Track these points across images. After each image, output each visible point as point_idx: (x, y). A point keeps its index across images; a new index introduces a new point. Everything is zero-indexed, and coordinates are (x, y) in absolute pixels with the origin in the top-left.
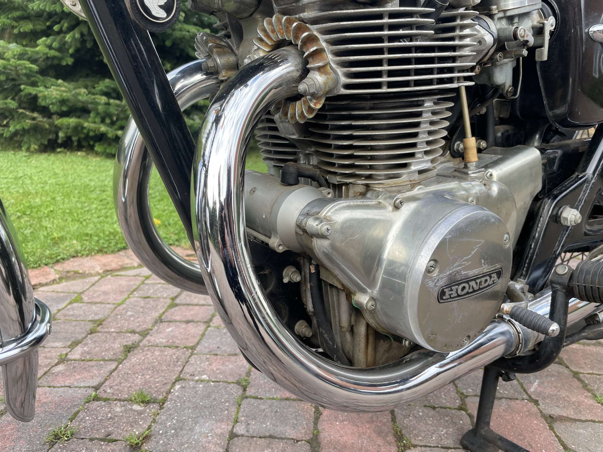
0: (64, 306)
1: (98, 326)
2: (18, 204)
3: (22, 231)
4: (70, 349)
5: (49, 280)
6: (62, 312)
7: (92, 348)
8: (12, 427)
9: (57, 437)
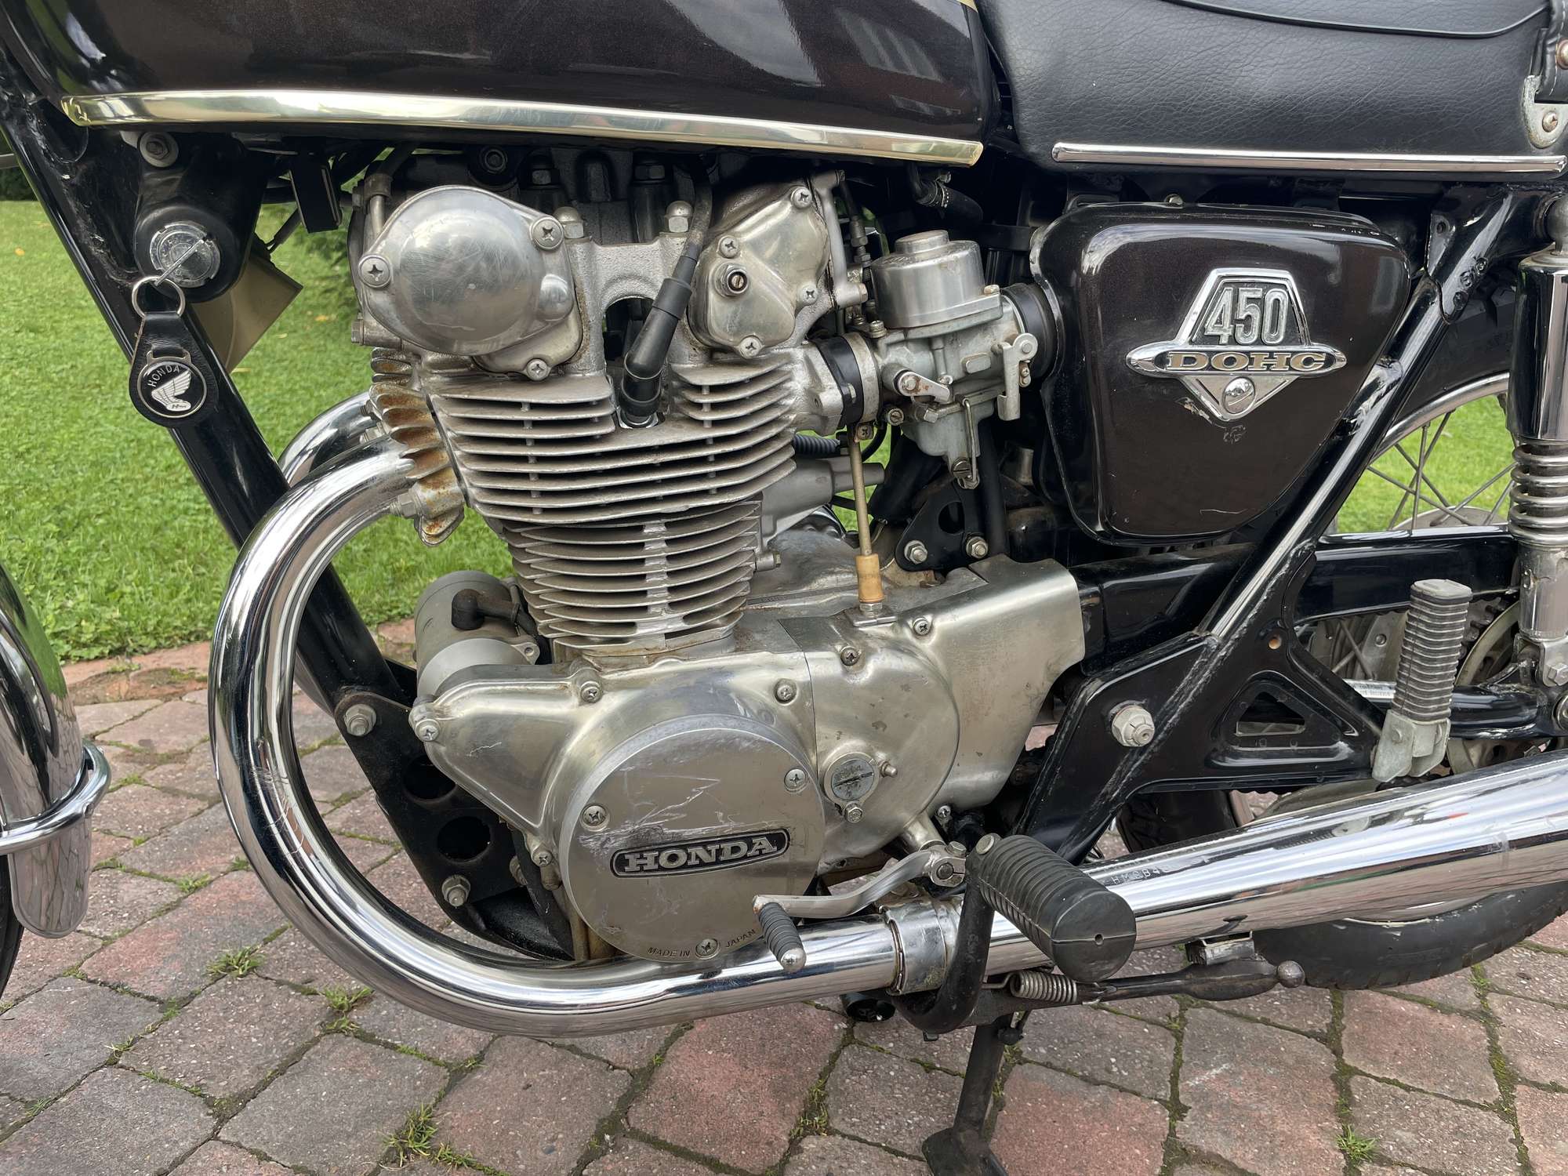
8: (172, 935)
9: (228, 968)
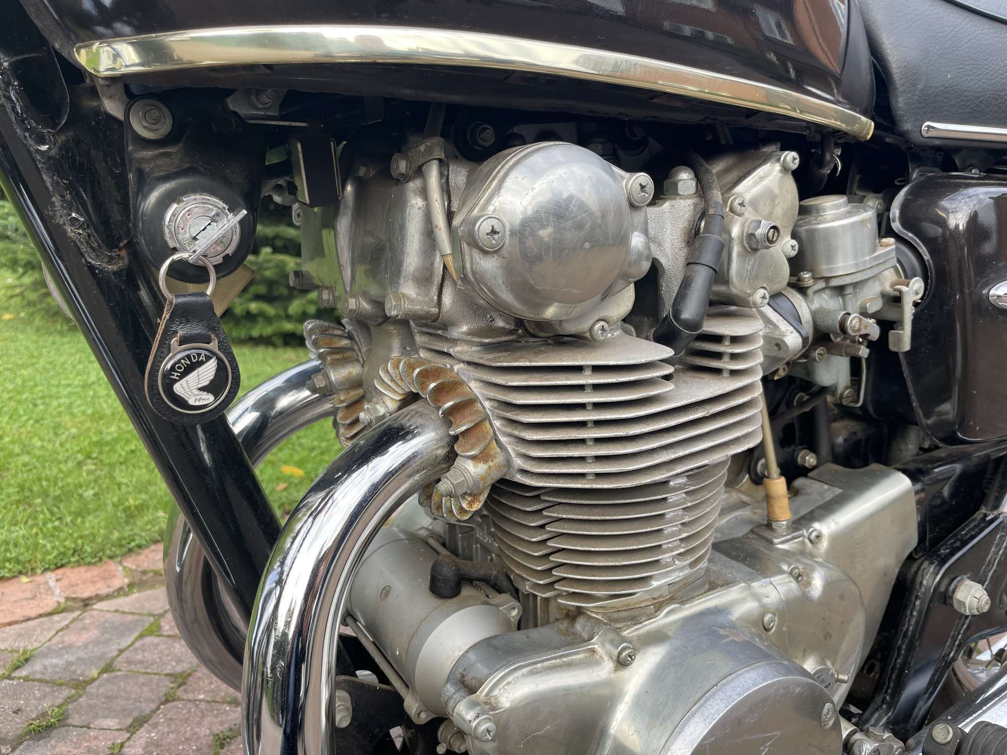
0: (129, 642)
1: (179, 686)
2: (82, 438)
3: (80, 491)
4: (128, 735)
5: (111, 590)
6: (126, 654)
7: (163, 734)
